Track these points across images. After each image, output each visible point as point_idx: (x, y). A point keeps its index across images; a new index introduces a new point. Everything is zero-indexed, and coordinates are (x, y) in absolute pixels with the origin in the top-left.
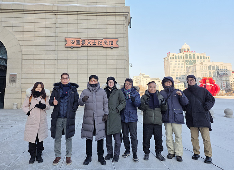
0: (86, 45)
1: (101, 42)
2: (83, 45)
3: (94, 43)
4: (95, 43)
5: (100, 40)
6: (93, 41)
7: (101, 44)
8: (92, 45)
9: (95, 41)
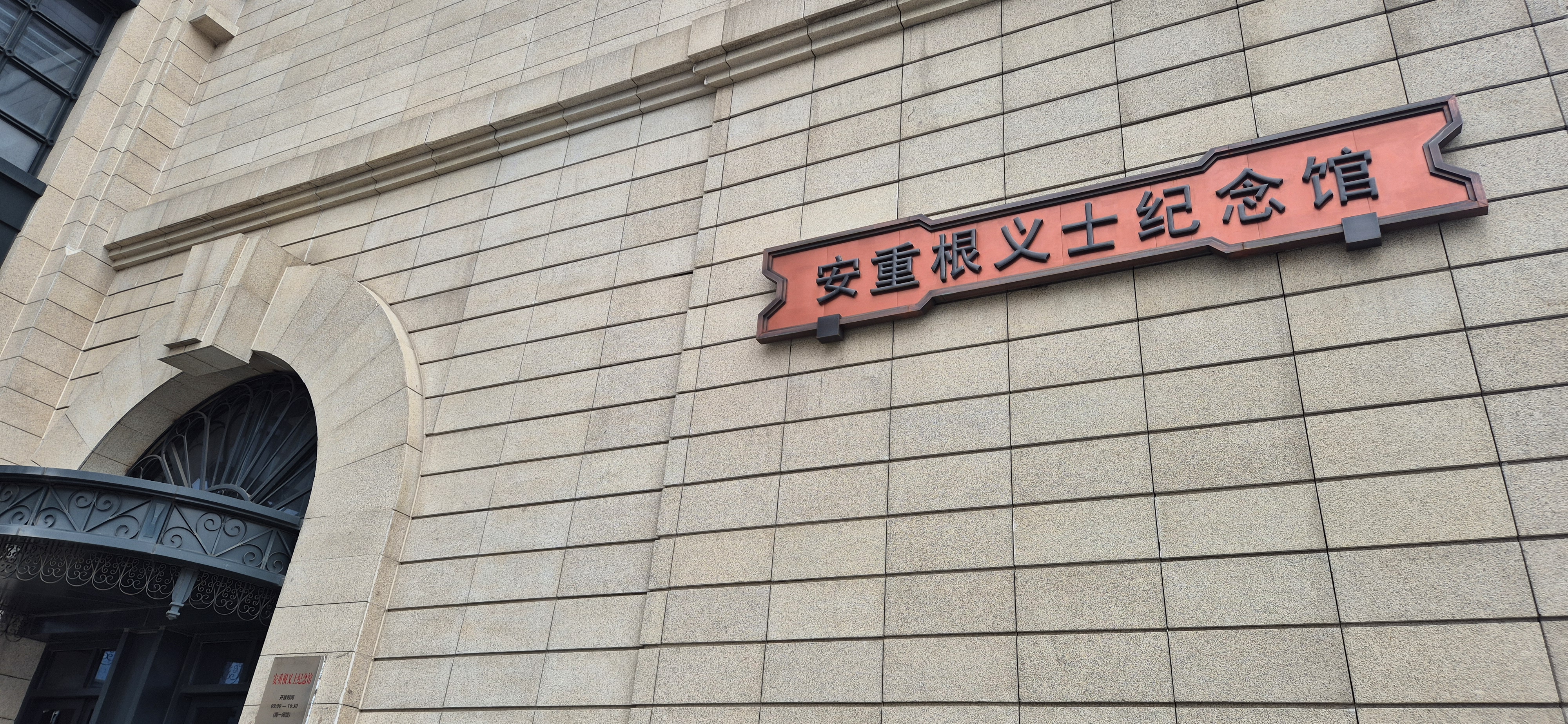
0: (990, 277)
1: (1178, 201)
2: (953, 287)
3: (1079, 241)
4: (1101, 236)
5: (1158, 191)
6: (1075, 214)
7: (1182, 222)
8: (1060, 263)
9: (1102, 208)
